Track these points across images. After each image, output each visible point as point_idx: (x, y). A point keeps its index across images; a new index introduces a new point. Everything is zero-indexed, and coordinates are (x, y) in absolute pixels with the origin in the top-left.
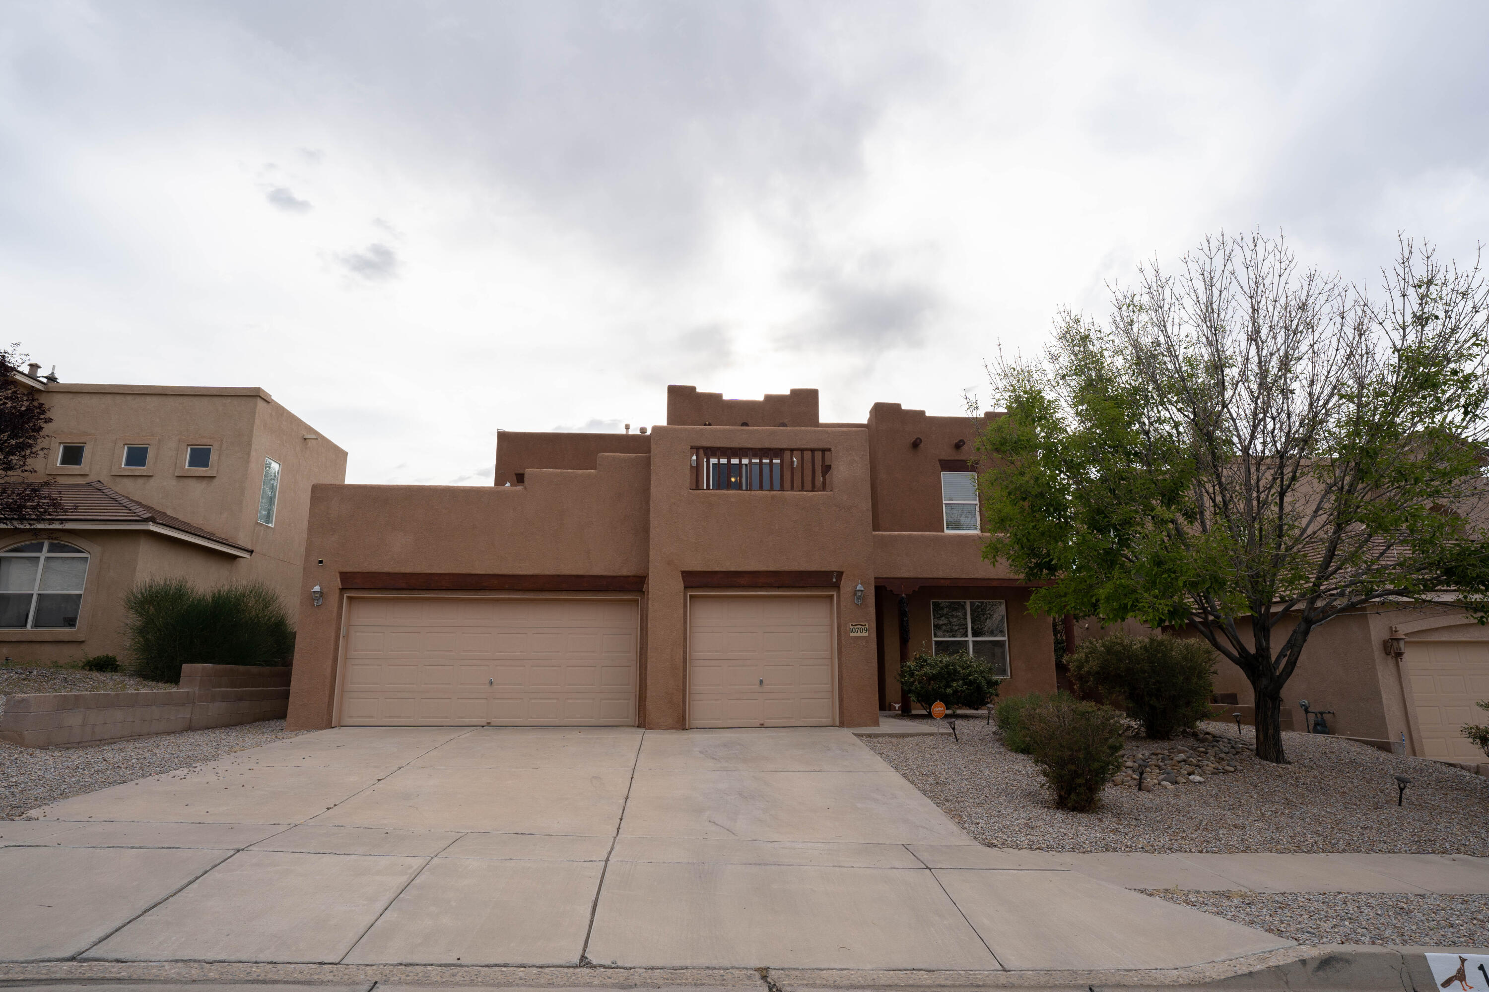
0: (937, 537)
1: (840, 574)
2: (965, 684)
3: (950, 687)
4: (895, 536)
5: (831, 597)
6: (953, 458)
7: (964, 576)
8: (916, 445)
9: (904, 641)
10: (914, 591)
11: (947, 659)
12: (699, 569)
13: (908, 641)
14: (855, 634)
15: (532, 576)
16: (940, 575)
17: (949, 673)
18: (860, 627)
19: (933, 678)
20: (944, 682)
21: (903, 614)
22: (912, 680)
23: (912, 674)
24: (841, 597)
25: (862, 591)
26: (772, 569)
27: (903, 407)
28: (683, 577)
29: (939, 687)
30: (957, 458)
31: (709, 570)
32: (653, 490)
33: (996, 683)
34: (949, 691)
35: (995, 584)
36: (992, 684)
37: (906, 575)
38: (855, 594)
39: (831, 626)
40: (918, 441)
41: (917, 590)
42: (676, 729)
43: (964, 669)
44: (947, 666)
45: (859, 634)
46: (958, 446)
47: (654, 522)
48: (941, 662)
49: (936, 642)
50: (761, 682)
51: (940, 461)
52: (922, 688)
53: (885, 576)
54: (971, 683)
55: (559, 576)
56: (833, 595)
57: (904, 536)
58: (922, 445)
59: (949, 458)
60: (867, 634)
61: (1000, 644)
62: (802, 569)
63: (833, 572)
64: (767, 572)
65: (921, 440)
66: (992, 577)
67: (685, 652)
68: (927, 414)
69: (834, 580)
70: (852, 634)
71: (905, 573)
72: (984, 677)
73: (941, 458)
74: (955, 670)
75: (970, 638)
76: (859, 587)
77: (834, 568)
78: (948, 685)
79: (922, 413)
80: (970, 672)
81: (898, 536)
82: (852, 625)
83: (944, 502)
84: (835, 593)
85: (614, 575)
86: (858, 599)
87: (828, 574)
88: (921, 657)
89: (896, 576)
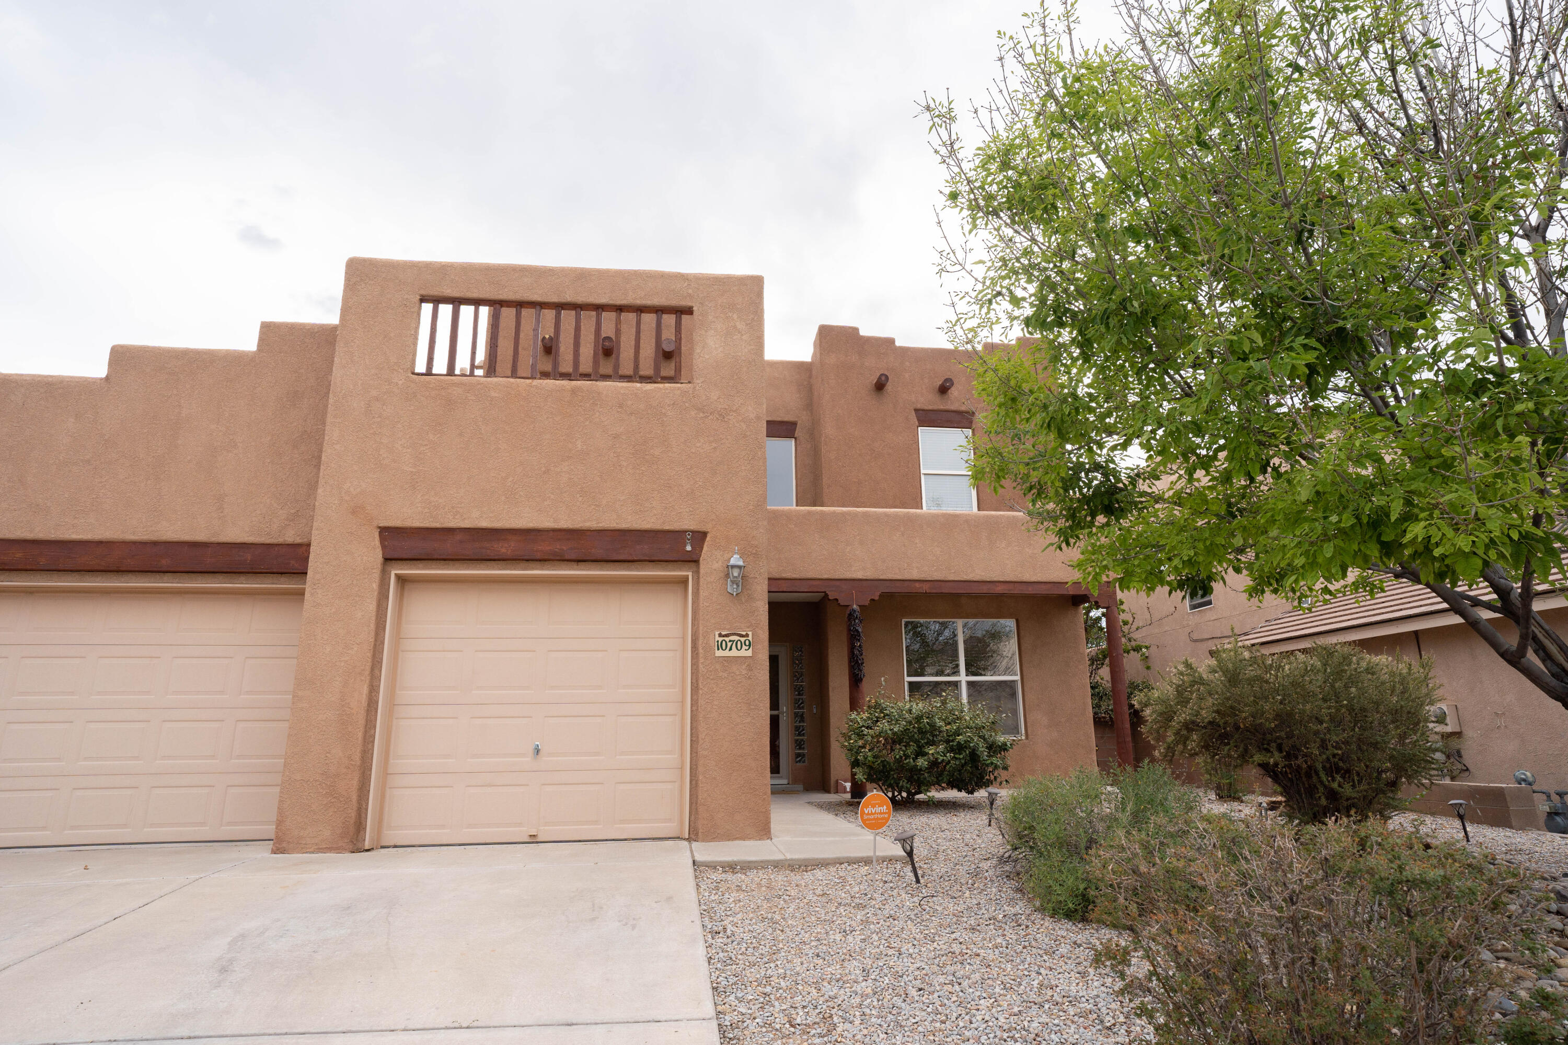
0: (910, 519)
1: (700, 537)
2: (952, 750)
3: (924, 754)
4: (843, 514)
5: (684, 581)
6: (935, 407)
7: (951, 577)
8: (880, 386)
9: (856, 680)
10: (873, 600)
11: (919, 707)
12: (417, 524)
13: (861, 680)
14: (727, 653)
15: (100, 543)
16: (915, 574)
17: (921, 731)
18: (736, 638)
19: (895, 740)
20: (913, 747)
21: (853, 636)
22: (860, 743)
23: (861, 736)
24: (702, 580)
25: (739, 567)
26: (564, 524)
27: (863, 333)
28: (382, 539)
29: (907, 757)
30: (942, 407)
31: (438, 525)
32: (337, 373)
33: (1004, 748)
34: (922, 762)
35: (1000, 589)
36: (996, 749)
37: (859, 575)
38: (727, 576)
39: (684, 638)
40: (883, 378)
41: (877, 598)
42: (338, 850)
43: (949, 723)
44: (919, 719)
45: (734, 653)
46: (943, 390)
47: (332, 433)
48: (910, 711)
49: (910, 683)
50: (537, 751)
51: (916, 410)
52: (875, 757)
53: (826, 576)
54: (960, 748)
55: (155, 543)
56: (687, 578)
57: (856, 514)
58: (889, 387)
59: (930, 408)
60: (749, 653)
61: (1011, 685)
62: (624, 526)
63: (686, 532)
64: (554, 530)
65: (887, 378)
66: (995, 579)
67: (373, 689)
68: (898, 343)
69: (689, 548)
70: (719, 653)
71: (858, 573)
72: (983, 738)
73: (919, 406)
74: (932, 725)
75: (963, 678)
76: (736, 560)
77: (688, 523)
78: (920, 753)
79: (891, 341)
80: (958, 728)
81: (849, 513)
82: (720, 635)
83: (922, 471)
84: (690, 574)
85: (268, 541)
86: (733, 582)
87: (677, 535)
88: (877, 706)
89: (842, 577)
